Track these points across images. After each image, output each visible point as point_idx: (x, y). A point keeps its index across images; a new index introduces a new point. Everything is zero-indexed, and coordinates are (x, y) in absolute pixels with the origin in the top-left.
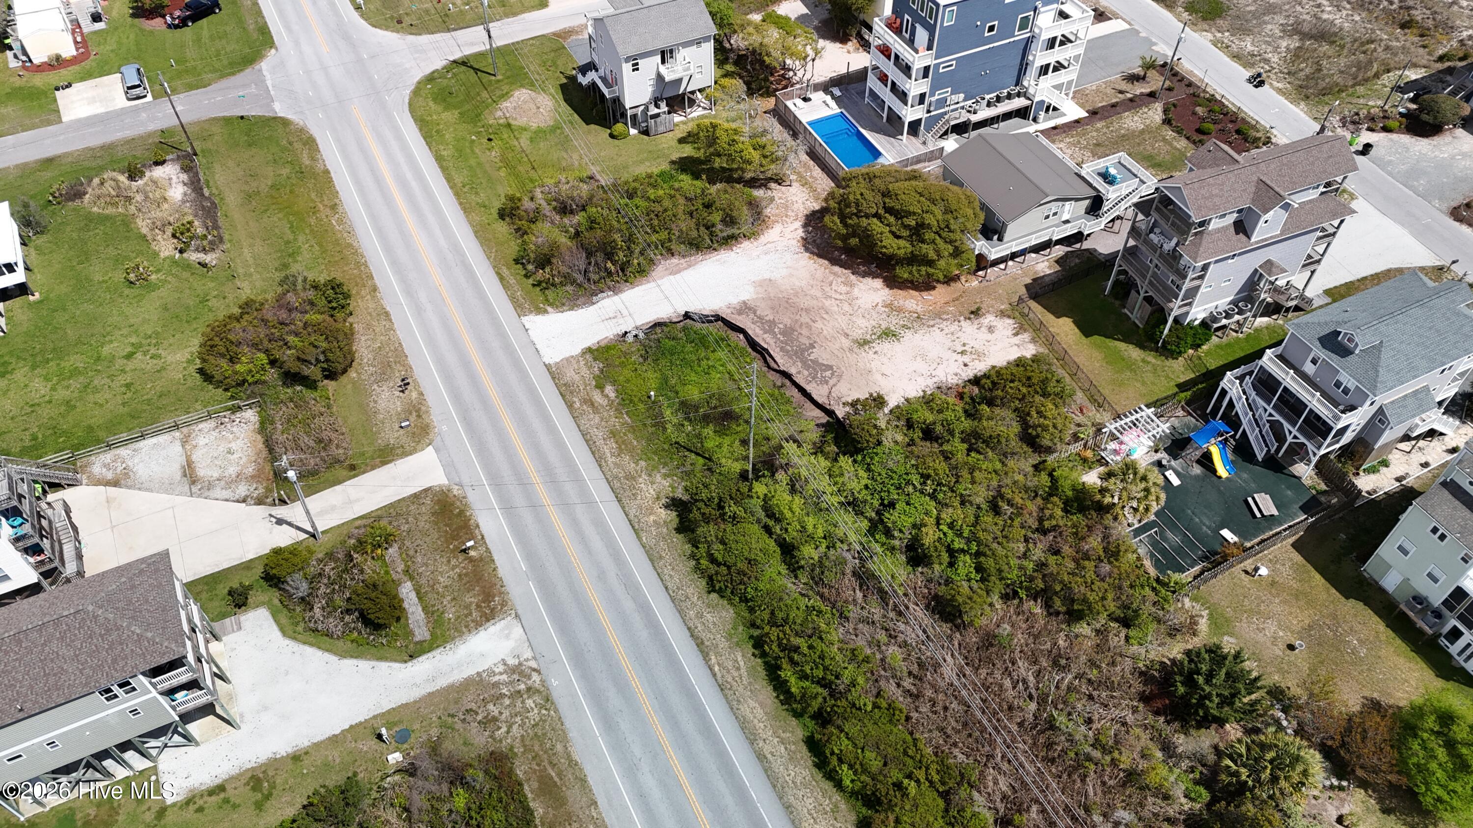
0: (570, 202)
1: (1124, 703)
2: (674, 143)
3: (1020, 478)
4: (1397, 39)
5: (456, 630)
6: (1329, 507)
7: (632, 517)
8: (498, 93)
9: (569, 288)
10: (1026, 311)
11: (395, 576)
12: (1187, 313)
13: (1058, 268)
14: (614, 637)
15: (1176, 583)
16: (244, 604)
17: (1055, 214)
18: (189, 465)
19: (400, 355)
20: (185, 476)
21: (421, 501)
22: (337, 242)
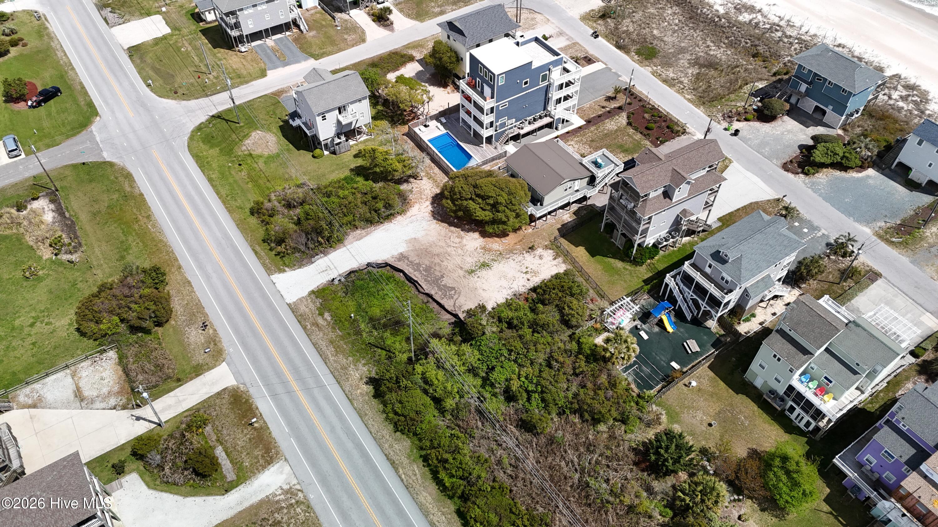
0: (293, 202)
1: (626, 468)
2: (352, 158)
3: (561, 345)
4: (751, 64)
5: (251, 472)
6: (726, 343)
7: (347, 392)
8: (242, 134)
9: (297, 255)
10: (559, 245)
11: (211, 444)
12: (644, 241)
13: (575, 217)
14: (343, 466)
15: (648, 397)
16: (123, 472)
17: (570, 188)
18: (78, 390)
19: (200, 307)
20: (76, 397)
21: (222, 396)
22: (153, 239)
